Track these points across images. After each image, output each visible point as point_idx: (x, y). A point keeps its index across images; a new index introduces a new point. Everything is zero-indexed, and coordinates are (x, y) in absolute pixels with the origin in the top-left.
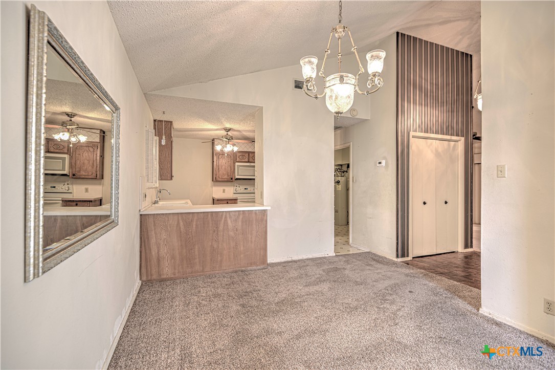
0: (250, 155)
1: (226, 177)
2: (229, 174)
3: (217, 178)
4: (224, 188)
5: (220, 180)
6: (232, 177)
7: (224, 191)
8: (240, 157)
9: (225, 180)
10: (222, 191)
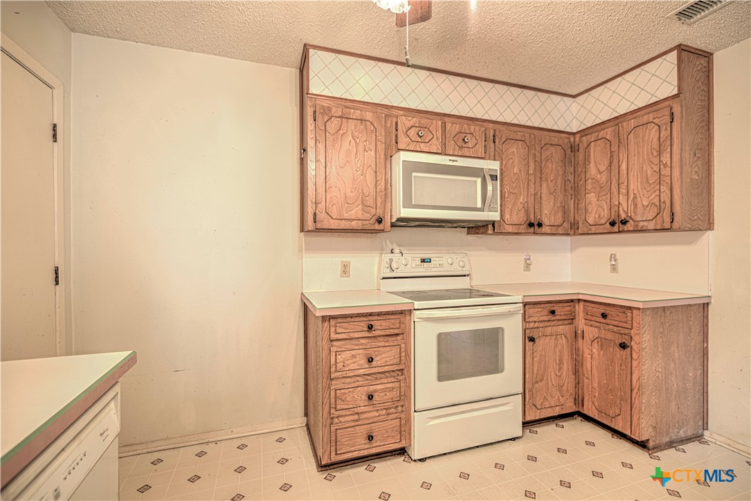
0: (449, 126)
1: (356, 211)
2: (370, 202)
3: (320, 216)
4: (346, 257)
5: (334, 224)
6: (380, 212)
7: (345, 270)
8: (412, 132)
9: (354, 224)
10: (339, 269)
